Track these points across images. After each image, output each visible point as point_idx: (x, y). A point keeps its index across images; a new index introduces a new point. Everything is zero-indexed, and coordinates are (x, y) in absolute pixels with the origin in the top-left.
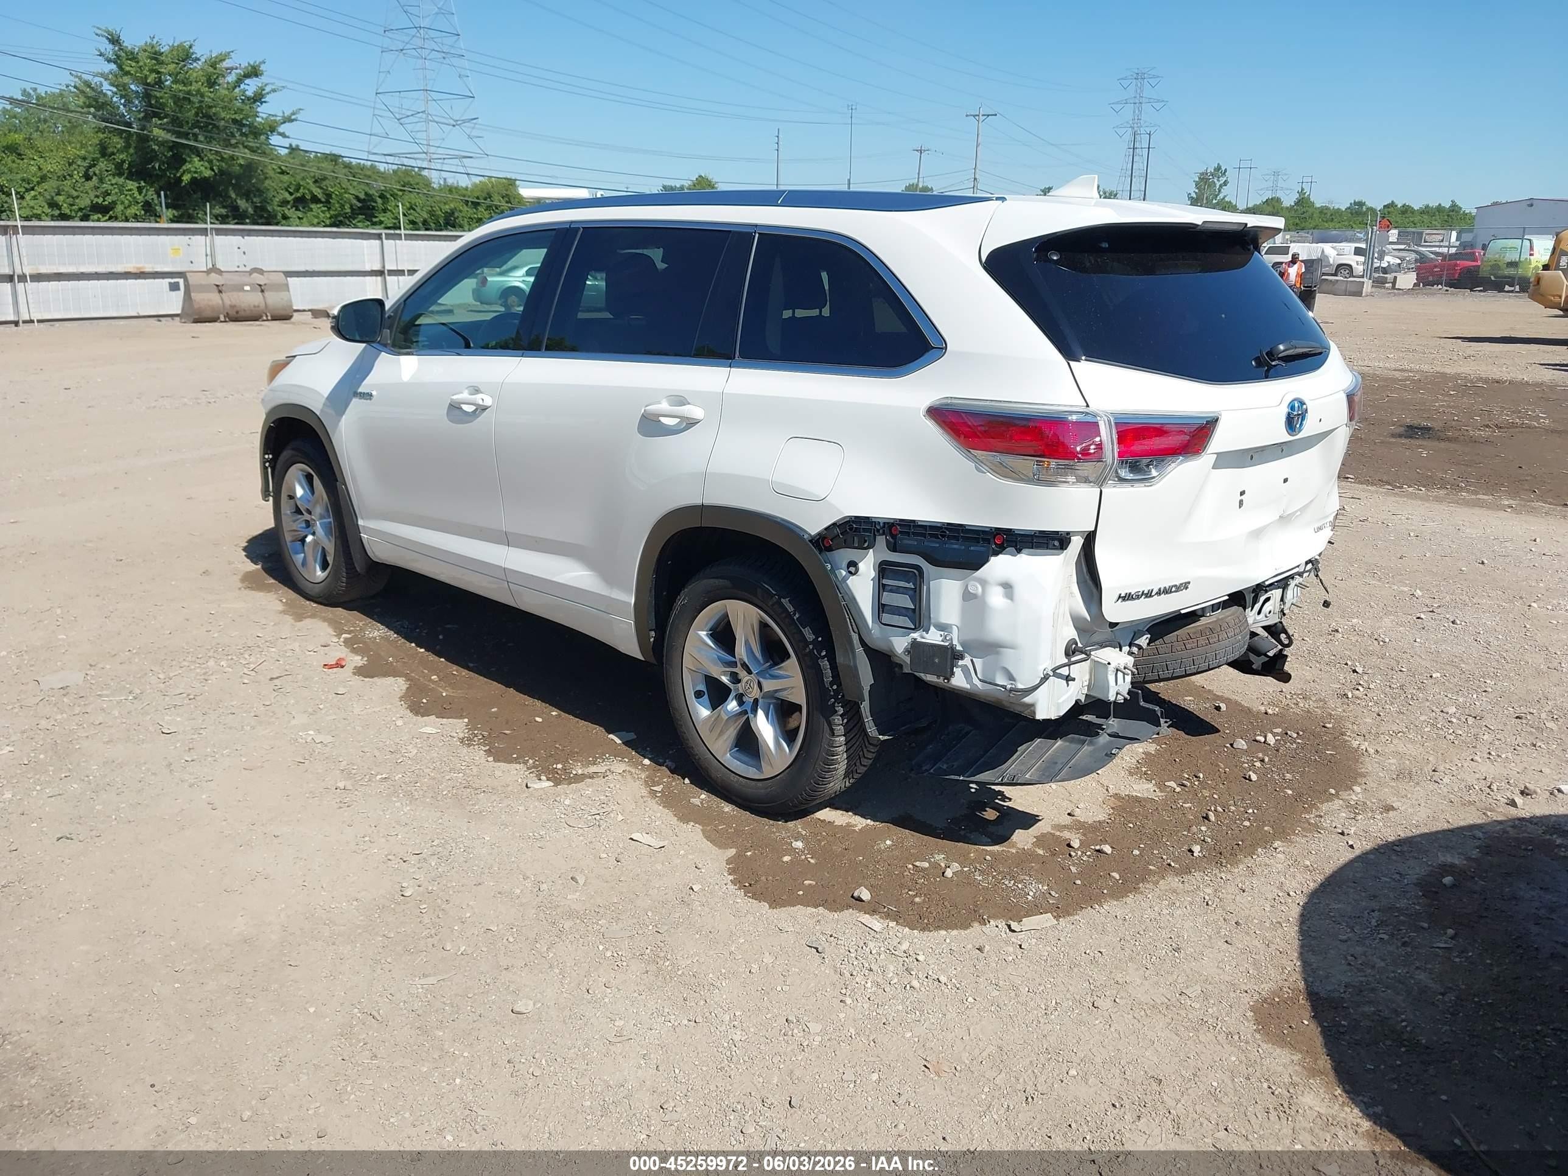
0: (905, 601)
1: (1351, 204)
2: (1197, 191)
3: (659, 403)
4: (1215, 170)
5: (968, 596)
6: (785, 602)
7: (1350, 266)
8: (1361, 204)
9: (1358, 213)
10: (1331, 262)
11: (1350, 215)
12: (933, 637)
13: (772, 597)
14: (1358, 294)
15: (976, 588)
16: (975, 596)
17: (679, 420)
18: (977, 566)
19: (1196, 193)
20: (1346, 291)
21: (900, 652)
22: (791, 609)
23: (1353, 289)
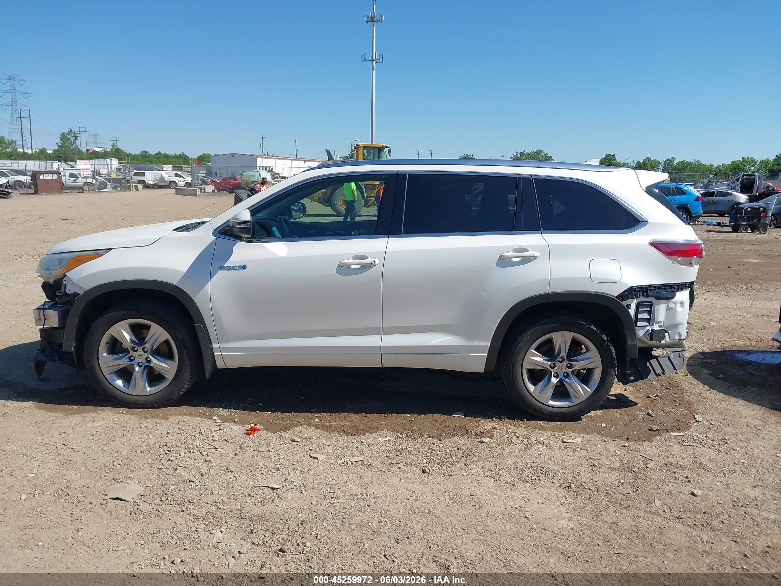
0: (646, 316)
1: (141, 152)
2: (61, 142)
3: (509, 252)
4: (69, 131)
5: (668, 309)
6: (592, 327)
7: (175, 182)
8: (146, 152)
9: (145, 157)
10: (166, 180)
11: (142, 157)
12: (656, 327)
13: (585, 326)
14: (195, 195)
15: (672, 305)
16: (672, 308)
17: (521, 258)
18: (672, 298)
19: (61, 143)
20: (189, 193)
21: (641, 336)
22: (595, 329)
23: (192, 193)
